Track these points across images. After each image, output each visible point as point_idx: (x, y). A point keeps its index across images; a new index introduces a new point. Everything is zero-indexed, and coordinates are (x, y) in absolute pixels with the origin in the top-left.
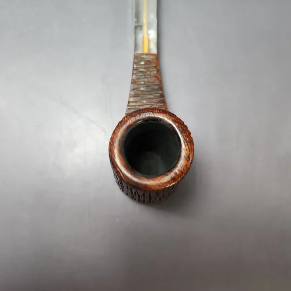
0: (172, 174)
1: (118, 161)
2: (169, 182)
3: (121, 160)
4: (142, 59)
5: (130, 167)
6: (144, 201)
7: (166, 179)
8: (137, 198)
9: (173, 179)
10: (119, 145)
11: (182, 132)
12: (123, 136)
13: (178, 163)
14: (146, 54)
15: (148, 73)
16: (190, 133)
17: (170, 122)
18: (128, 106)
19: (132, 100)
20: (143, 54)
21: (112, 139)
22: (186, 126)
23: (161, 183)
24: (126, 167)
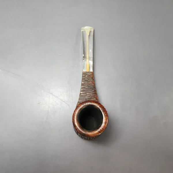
0: (99, 130)
1: (76, 124)
2: (98, 133)
3: (77, 124)
4: (87, 74)
5: (81, 127)
6: (87, 139)
7: (97, 132)
8: (84, 138)
9: (99, 132)
10: (77, 117)
11: (103, 111)
12: (78, 113)
13: (101, 125)
14: (88, 72)
15: (89, 81)
16: (107, 112)
17: (98, 107)
18: (80, 95)
19: (81, 93)
20: (87, 72)
21: (74, 114)
22: (105, 109)
23: (94, 134)
24: (80, 127)
